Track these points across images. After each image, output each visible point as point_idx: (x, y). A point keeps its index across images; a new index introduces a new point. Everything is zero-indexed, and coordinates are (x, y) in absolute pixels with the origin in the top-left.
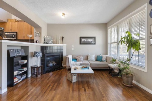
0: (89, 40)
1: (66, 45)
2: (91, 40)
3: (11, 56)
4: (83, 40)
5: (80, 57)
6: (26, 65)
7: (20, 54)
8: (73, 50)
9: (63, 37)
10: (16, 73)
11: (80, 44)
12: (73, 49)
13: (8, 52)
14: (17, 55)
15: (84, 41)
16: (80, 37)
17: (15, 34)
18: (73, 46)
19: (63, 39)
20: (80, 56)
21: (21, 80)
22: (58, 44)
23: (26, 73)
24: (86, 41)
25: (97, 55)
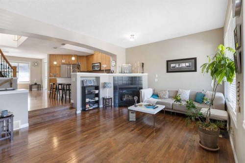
0: (183, 65)
1: (147, 74)
2: (187, 64)
3: (85, 85)
4: (172, 65)
5: (164, 92)
6: (97, 95)
7: (92, 85)
9: (143, 64)
10: (87, 100)
11: (168, 72)
12: (156, 80)
13: (83, 82)
14: (90, 85)
15: (174, 67)
16: (168, 62)
17: (99, 64)
18: (157, 75)
19: (143, 66)
21: (92, 108)
22: (137, 73)
23: (97, 102)
24: (177, 66)
25: (197, 91)
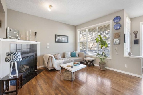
1: (40, 42)
4: (58, 38)
8: (48, 48)
11: (56, 42)
16: (56, 35)
18: (48, 44)
20: (58, 54)
24: (61, 39)
